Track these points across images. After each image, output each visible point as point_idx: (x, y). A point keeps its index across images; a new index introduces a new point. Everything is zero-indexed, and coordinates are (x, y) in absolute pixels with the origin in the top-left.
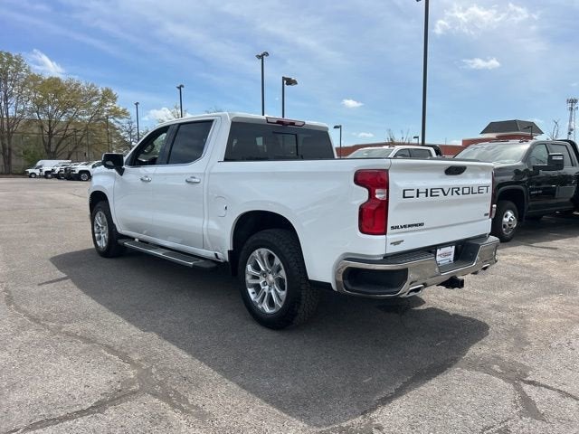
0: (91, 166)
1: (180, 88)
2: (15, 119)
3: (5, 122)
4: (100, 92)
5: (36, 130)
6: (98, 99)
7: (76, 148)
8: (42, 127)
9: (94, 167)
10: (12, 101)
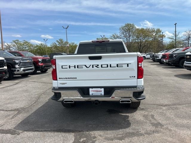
0: (146, 55)
1: (175, 25)
2: (131, 42)
3: (129, 43)
4: (156, 30)
5: (136, 45)
6: (155, 33)
7: (147, 49)
8: (138, 44)
9: (147, 55)
10: (131, 37)
